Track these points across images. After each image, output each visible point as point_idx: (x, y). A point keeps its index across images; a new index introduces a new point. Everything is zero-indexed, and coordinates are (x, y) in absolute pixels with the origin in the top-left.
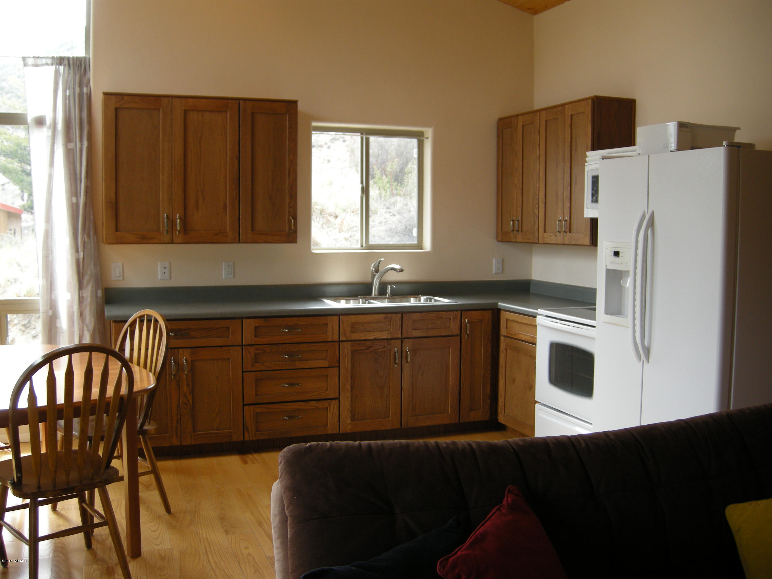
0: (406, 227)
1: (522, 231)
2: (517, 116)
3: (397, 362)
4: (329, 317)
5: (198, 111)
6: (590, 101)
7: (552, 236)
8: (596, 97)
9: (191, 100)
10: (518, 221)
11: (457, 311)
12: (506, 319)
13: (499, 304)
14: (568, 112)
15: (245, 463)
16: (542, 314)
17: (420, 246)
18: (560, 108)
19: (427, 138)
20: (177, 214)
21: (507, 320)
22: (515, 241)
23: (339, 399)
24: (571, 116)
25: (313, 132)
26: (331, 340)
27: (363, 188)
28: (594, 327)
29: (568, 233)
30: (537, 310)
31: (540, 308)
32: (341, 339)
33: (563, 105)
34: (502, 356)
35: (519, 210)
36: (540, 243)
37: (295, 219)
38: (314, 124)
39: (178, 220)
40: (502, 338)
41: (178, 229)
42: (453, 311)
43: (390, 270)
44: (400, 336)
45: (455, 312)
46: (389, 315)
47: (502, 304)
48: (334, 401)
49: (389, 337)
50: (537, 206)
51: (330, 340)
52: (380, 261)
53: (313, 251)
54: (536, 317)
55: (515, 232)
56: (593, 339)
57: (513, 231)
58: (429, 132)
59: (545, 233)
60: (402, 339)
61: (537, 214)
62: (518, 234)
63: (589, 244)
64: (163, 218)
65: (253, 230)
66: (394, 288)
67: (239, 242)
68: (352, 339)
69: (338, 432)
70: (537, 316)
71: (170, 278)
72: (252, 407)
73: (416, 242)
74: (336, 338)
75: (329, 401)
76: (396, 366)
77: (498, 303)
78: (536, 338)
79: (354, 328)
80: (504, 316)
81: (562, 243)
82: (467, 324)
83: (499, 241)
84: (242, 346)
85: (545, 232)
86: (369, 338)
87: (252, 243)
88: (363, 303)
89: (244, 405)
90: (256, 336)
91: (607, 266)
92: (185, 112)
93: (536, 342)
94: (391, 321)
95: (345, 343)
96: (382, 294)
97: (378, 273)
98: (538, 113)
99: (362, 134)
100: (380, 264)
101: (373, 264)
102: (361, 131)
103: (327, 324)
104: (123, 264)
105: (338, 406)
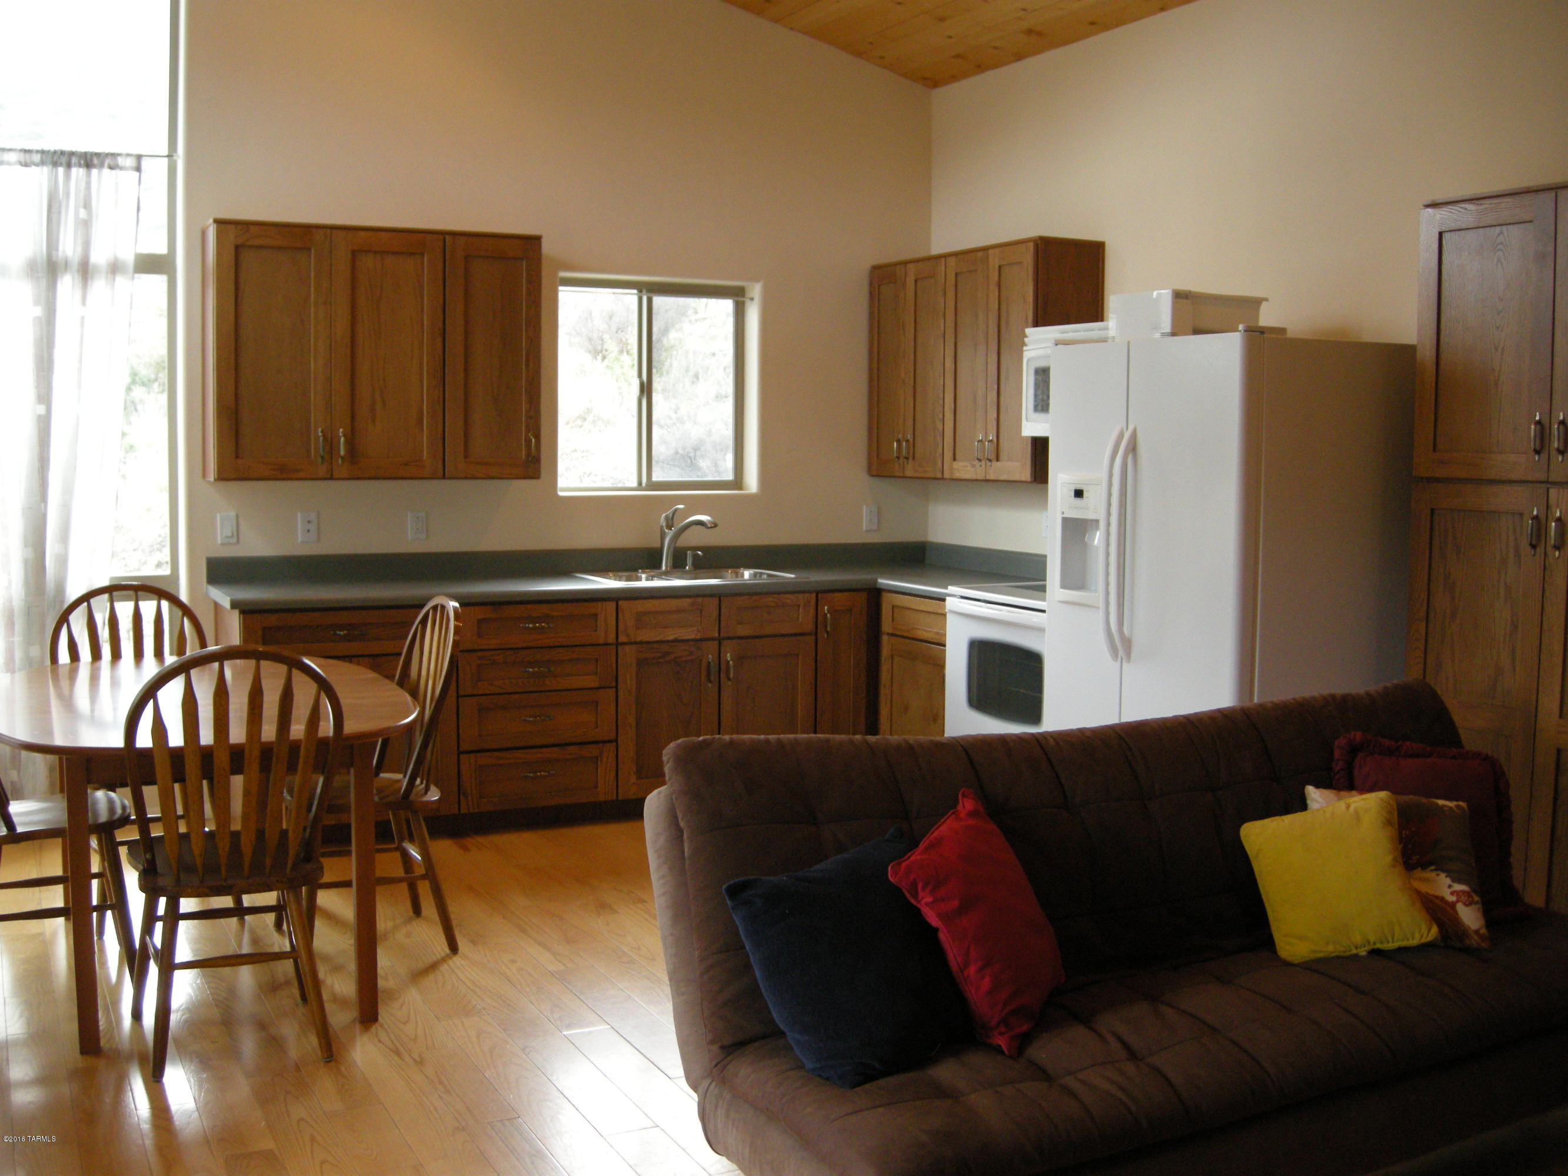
1: (914, 458)
2: (906, 263)
3: (712, 679)
4: (600, 604)
5: (376, 252)
6: (1031, 244)
7: (966, 466)
8: (1042, 238)
9: (362, 234)
10: (907, 441)
11: (810, 592)
12: (891, 607)
13: (879, 581)
14: (994, 261)
15: (465, 849)
16: (955, 593)
17: (738, 482)
18: (980, 254)
19: (752, 299)
20: (340, 428)
21: (893, 607)
22: (901, 475)
23: (616, 741)
24: (1000, 267)
25: (561, 288)
26: (603, 642)
27: (642, 385)
28: (1043, 611)
29: (994, 462)
30: (946, 588)
31: (952, 585)
32: (620, 640)
33: (985, 249)
34: (885, 667)
35: (910, 423)
36: (946, 479)
37: (538, 437)
38: (563, 274)
39: (342, 439)
40: (885, 639)
41: (342, 453)
42: (804, 592)
43: (694, 526)
44: (717, 635)
45: (807, 595)
46: (700, 600)
47: (884, 582)
48: (608, 745)
49: (698, 637)
50: (941, 416)
51: (601, 641)
52: (676, 510)
53: (561, 494)
54: (944, 600)
55: (901, 460)
56: (1042, 630)
57: (898, 458)
58: (756, 291)
59: (954, 462)
61: (941, 429)
62: (908, 463)
63: (1029, 479)
64: (317, 438)
65: (466, 457)
66: (698, 555)
67: (444, 477)
68: (638, 640)
69: (615, 798)
70: (947, 598)
71: (319, 539)
72: (472, 756)
73: (729, 476)
74: (612, 638)
75: (601, 745)
76: (710, 685)
77: (877, 579)
78: (945, 635)
79: (641, 620)
80: (887, 600)
81: (984, 479)
82: (826, 615)
83: (873, 476)
85: (954, 459)
86: (666, 639)
87: (465, 478)
88: (647, 579)
89: (460, 753)
90: (480, 635)
91: (1063, 513)
92: (354, 254)
93: (945, 642)
94: (701, 610)
95: (627, 647)
96: (678, 565)
97: (671, 529)
98: (943, 260)
99: (640, 291)
100: (675, 516)
101: (664, 515)
102: (640, 287)
103: (596, 615)
104: (237, 516)
105: (615, 753)
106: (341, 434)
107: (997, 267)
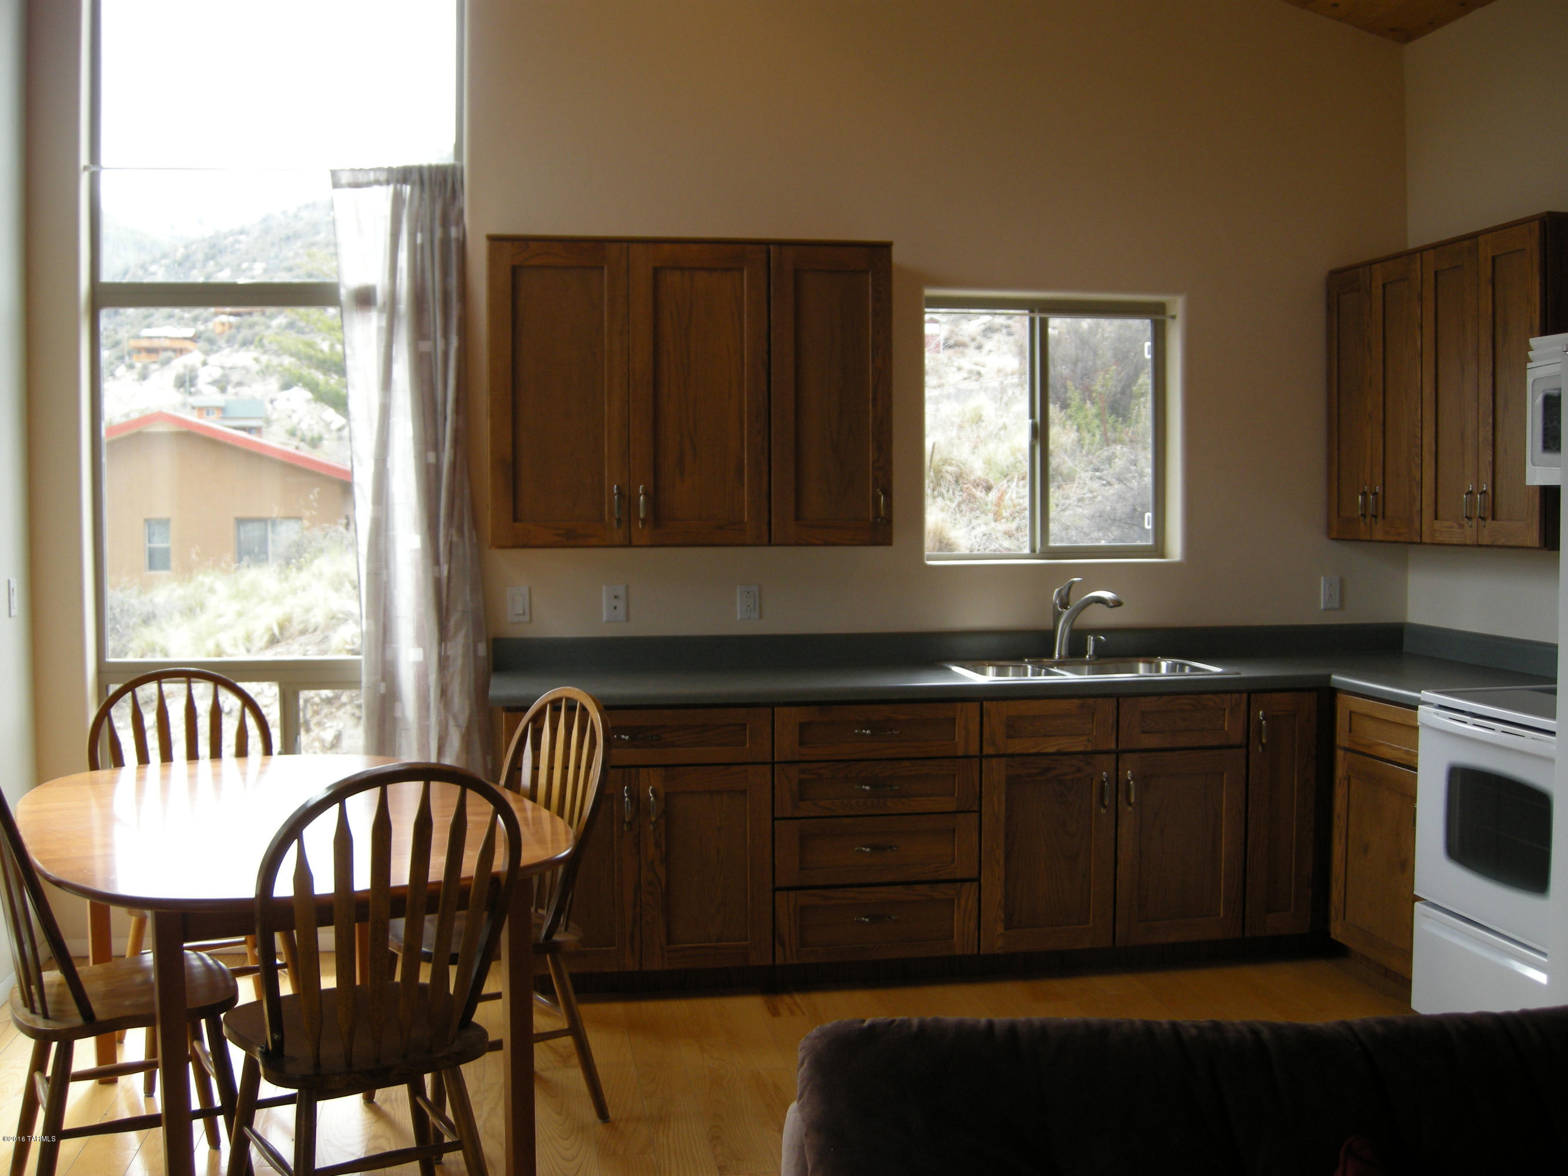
0: (1135, 510)
1: (1384, 517)
2: (1371, 263)
3: (1106, 803)
4: (959, 705)
5: (683, 269)
6: (1536, 225)
7: (1452, 527)
8: (1550, 214)
9: (667, 247)
10: (1375, 494)
11: (1238, 692)
12: (1348, 713)
13: (1334, 677)
14: (1486, 251)
15: (775, 1013)
16: (1432, 702)
17: (1159, 548)
18: (1466, 244)
19: (1174, 317)
20: (640, 486)
21: (1351, 713)
22: (1368, 537)
23: (979, 880)
24: (1494, 259)
25: (927, 310)
26: (962, 755)
27: (1034, 428)
28: (1552, 733)
29: (1489, 521)
30: (1419, 692)
31: (1426, 689)
32: (984, 752)
33: (1474, 236)
34: (1340, 792)
35: (1378, 469)
36: (1425, 544)
37: (888, 493)
38: (929, 292)
39: (643, 497)
40: (1340, 753)
41: (642, 515)
42: (1231, 692)
43: (1094, 604)
44: (1113, 746)
45: (1234, 696)
46: (1091, 701)
47: (1337, 678)
48: (967, 885)
49: (1089, 749)
50: (1418, 460)
51: (961, 752)
52: (1073, 582)
53: (928, 563)
54: (1416, 708)
55: (1368, 519)
56: (1551, 760)
57: (1364, 516)
58: (1177, 305)
59: (1436, 521)
60: (1118, 754)
61: (1418, 478)
62: (1376, 524)
63: (1537, 545)
64: (611, 496)
65: (797, 519)
66: (1101, 640)
67: (770, 543)
68: (1009, 752)
69: (975, 951)
70: (1420, 707)
71: (628, 619)
72: (792, 893)
73: (1150, 541)
74: (974, 749)
75: (958, 885)
76: (1103, 811)
77: (1329, 676)
78: (1416, 755)
79: (1013, 728)
80: (1345, 704)
81: (1475, 543)
82: (1261, 721)
83: (1333, 539)
84: (773, 763)
85: (1436, 518)
86: (1046, 751)
87: (797, 544)
88: (1033, 675)
89: (775, 890)
90: (802, 743)
92: (656, 271)
93: (1417, 764)
94: (1093, 714)
95: (994, 761)
96: (1075, 655)
97: (1066, 608)
98: (1418, 255)
99: (1032, 311)
100: (1072, 590)
101: (1057, 590)
102: (1030, 305)
103: (954, 719)
104: (530, 589)
105: (977, 895)
106: (640, 492)
107: (1490, 259)
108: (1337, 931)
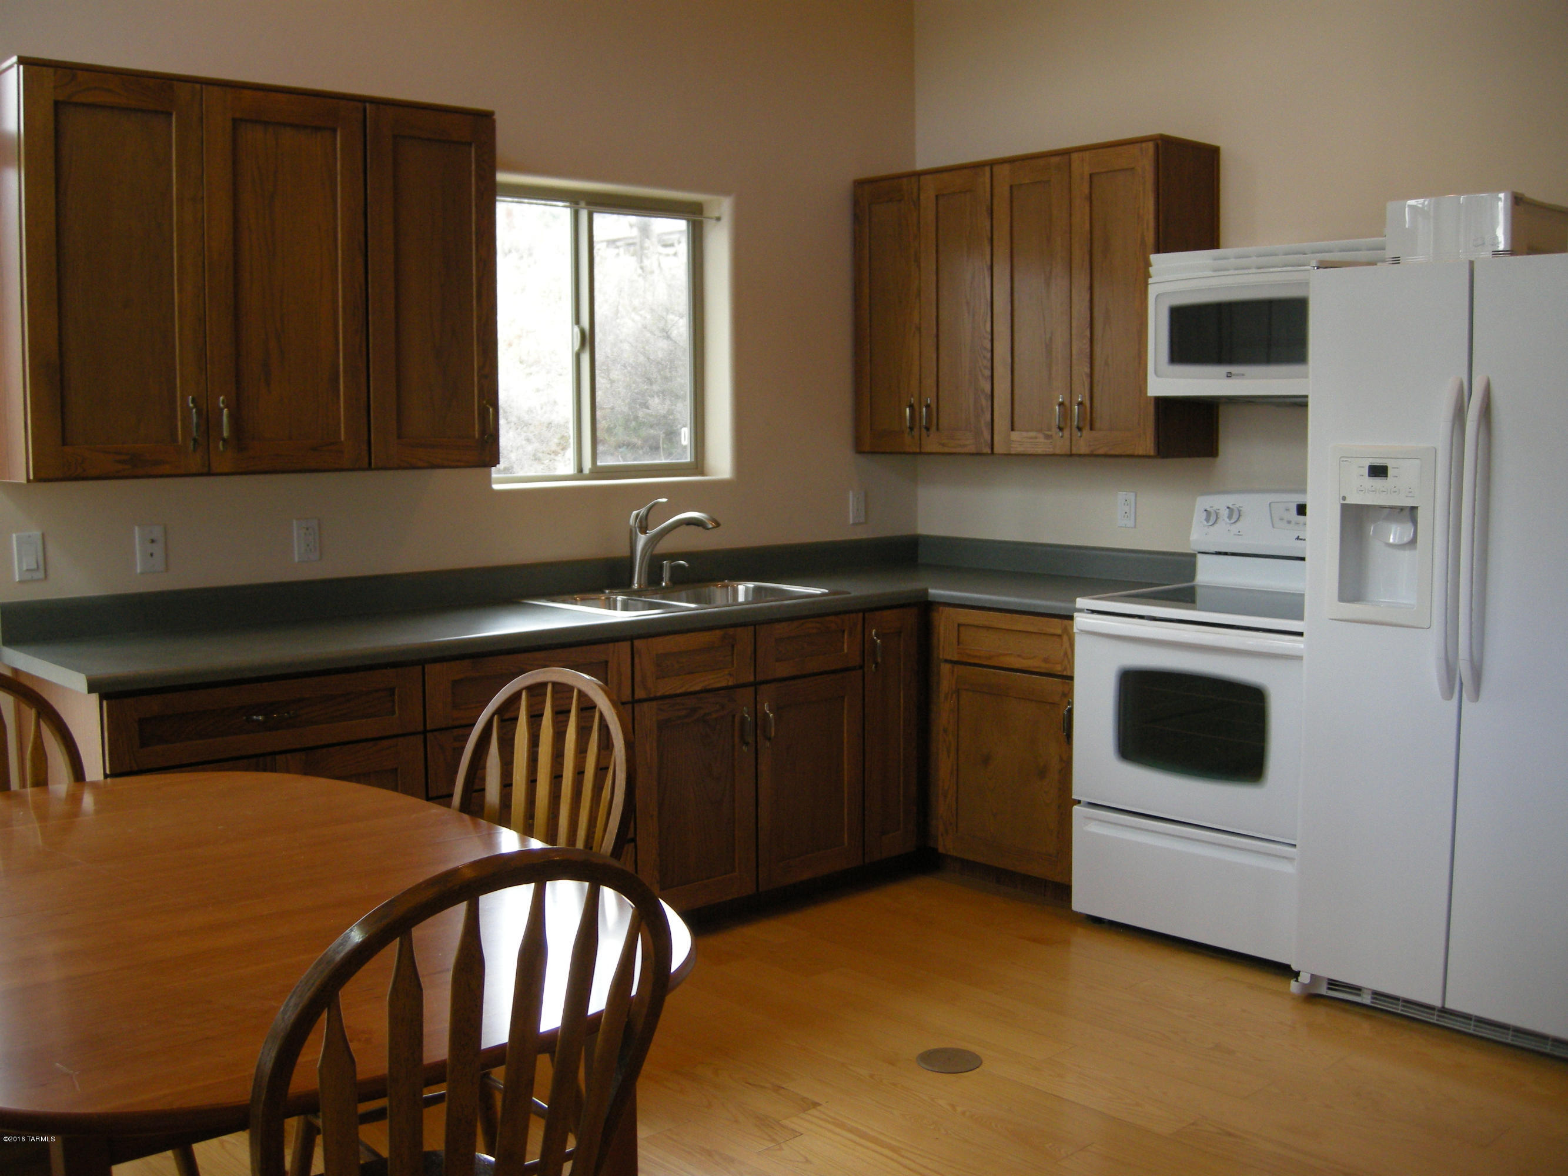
1: (938, 429)
2: (918, 174)
3: (748, 740)
4: (607, 646)
5: (266, 123)
6: (1147, 146)
7: (1036, 438)
8: (1165, 138)
9: (247, 94)
10: (927, 406)
11: (855, 611)
12: (955, 626)
13: (931, 591)
14: (1081, 168)
16: (1087, 607)
17: (698, 465)
18: (1054, 160)
19: (716, 219)
20: (221, 396)
21: (959, 625)
22: (917, 450)
23: (634, 840)
24: (1091, 176)
28: (1301, 634)
29: (1086, 432)
30: (1072, 601)
31: (1085, 597)
32: (636, 698)
33: (1063, 152)
34: (946, 706)
35: (929, 382)
36: (998, 454)
37: (494, 406)
39: (225, 411)
40: (945, 668)
41: (226, 434)
42: (851, 612)
43: (682, 526)
44: (752, 678)
45: (853, 616)
47: (936, 592)
49: (730, 684)
50: (988, 373)
52: (657, 504)
53: (496, 487)
54: (1068, 617)
55: (916, 432)
56: (1299, 658)
57: (912, 428)
58: (722, 206)
59: (1013, 432)
60: (756, 685)
61: (988, 390)
62: (930, 435)
63: (1152, 453)
64: (186, 410)
65: (399, 437)
66: (680, 565)
67: (369, 467)
68: (659, 694)
70: (1076, 614)
71: (167, 568)
73: (688, 458)
74: (624, 694)
76: (745, 749)
77: (927, 589)
79: (661, 667)
80: (951, 617)
81: (1069, 453)
82: (875, 640)
83: (863, 454)
84: (425, 732)
85: (1013, 430)
86: (692, 689)
87: (400, 468)
90: (455, 706)
91: (1344, 498)
92: (235, 124)
94: (733, 646)
95: (646, 705)
96: (653, 582)
97: (644, 534)
98: (988, 168)
99: (576, 204)
100: (649, 515)
101: (635, 512)
103: (606, 662)
104: (43, 535)
105: (633, 859)
106: (222, 405)
107: (1087, 178)
108: (946, 844)
